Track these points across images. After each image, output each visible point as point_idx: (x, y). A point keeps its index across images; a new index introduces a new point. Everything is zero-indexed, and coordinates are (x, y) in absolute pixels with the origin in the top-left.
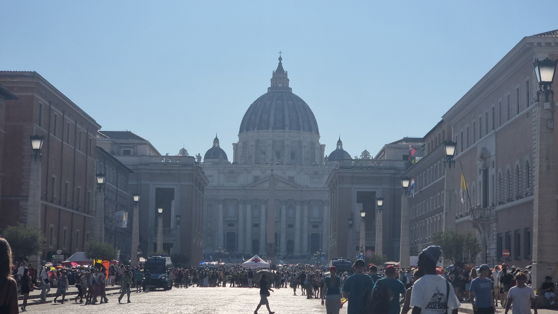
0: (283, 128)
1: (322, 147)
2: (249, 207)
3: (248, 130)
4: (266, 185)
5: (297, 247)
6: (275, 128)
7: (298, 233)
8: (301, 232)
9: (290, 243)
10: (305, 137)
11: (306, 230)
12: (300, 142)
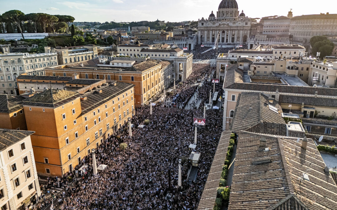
0: (229, 8)
1: (239, 12)
3: (220, 8)
4: (222, 26)
5: (228, 41)
6: (227, 8)
7: (229, 37)
8: (230, 37)
9: (227, 40)
10: (234, 10)
11: (231, 37)
12: (233, 11)
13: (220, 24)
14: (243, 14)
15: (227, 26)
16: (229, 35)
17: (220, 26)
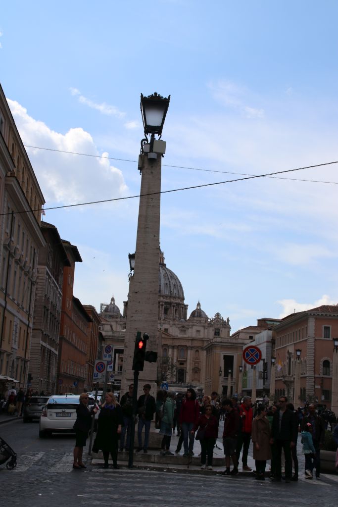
14: (199, 313)
15: (164, 335)
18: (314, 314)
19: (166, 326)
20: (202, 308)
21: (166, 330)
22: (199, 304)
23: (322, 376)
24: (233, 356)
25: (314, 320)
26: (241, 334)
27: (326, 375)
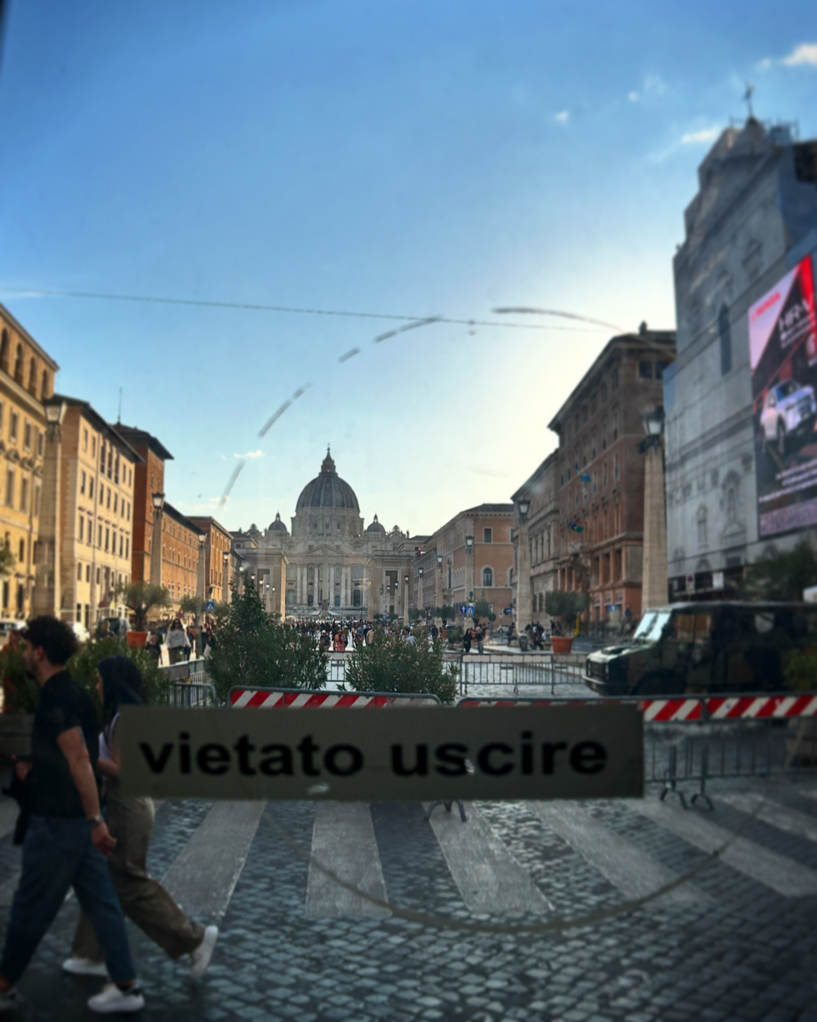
0: (331, 505)
1: (362, 521)
2: (305, 570)
3: (303, 506)
4: (319, 552)
5: (343, 602)
6: (324, 505)
7: (343, 590)
8: (346, 589)
9: (337, 598)
10: (348, 513)
11: (349, 588)
12: (344, 517)
13: (311, 547)
14: (376, 527)
15: (335, 554)
16: (343, 584)
17: (315, 553)
18: (472, 515)
19: (338, 543)
20: (380, 521)
21: (338, 547)
22: (376, 517)
23: (482, 587)
24: (397, 571)
25: (473, 522)
26: (405, 545)
27: (488, 585)
